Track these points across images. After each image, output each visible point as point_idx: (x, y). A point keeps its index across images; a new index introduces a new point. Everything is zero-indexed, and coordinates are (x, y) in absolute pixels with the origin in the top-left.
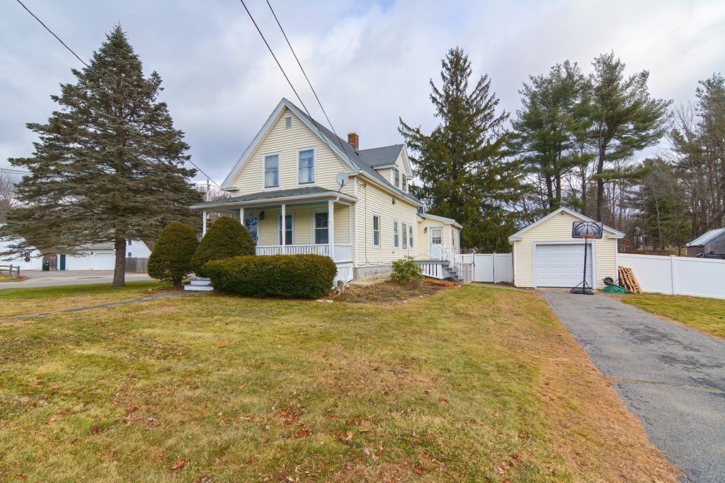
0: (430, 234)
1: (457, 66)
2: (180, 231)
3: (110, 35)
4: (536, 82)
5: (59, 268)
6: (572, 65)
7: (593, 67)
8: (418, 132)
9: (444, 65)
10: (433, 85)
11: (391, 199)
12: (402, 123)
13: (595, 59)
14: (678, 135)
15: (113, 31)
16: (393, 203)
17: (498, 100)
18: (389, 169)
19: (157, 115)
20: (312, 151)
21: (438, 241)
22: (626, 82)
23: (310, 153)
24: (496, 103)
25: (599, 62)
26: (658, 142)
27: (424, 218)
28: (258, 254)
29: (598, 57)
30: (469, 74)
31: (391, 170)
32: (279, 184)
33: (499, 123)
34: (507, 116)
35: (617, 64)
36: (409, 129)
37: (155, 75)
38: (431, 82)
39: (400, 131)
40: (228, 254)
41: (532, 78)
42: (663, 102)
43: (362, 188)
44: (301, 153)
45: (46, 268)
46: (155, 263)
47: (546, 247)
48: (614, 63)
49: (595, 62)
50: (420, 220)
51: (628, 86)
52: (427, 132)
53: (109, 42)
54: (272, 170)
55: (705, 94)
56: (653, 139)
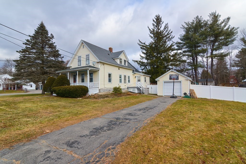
0: (137, 79)
1: (158, 20)
2: (52, 79)
3: (40, 24)
4: (187, 24)
5: (40, 89)
6: (200, 17)
7: (209, 17)
8: (145, 44)
9: (154, 21)
10: (149, 28)
11: (118, 68)
12: (140, 41)
13: (210, 14)
14: (244, 40)
15: (40, 23)
16: (119, 69)
17: (172, 31)
18: (117, 59)
19: (52, 46)
20: (89, 55)
21: (139, 81)
22: (222, 21)
24: (171, 32)
25: (211, 15)
26: (233, 43)
27: (135, 73)
28: (71, 85)
29: (211, 13)
30: (163, 23)
31: (118, 59)
32: (81, 65)
33: (171, 39)
34: (174, 37)
35: (218, 15)
36: (142, 43)
37: (51, 34)
38: (148, 27)
39: (138, 44)
40: (60, 85)
41: (185, 23)
42: (235, 28)
43: (102, 65)
45: (37, 89)
46: (44, 88)
47: (167, 83)
48: (216, 15)
49: (209, 15)
50: (133, 74)
51: (222, 23)
52: (147, 44)
53: (39, 26)
54: (79, 61)
56: (231, 42)
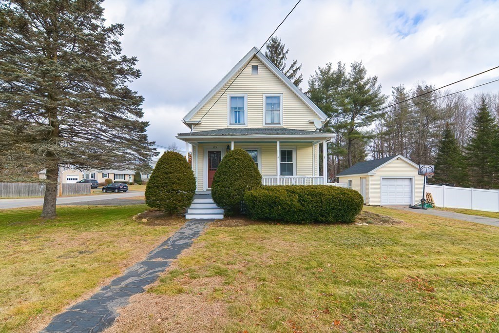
6: (342, 65)
7: (351, 69)
20: (279, 97)
22: (365, 81)
23: (277, 99)
32: (246, 123)
35: (363, 70)
44: (267, 97)
48: (361, 68)
49: (352, 65)
51: (367, 83)
55: (396, 95)
